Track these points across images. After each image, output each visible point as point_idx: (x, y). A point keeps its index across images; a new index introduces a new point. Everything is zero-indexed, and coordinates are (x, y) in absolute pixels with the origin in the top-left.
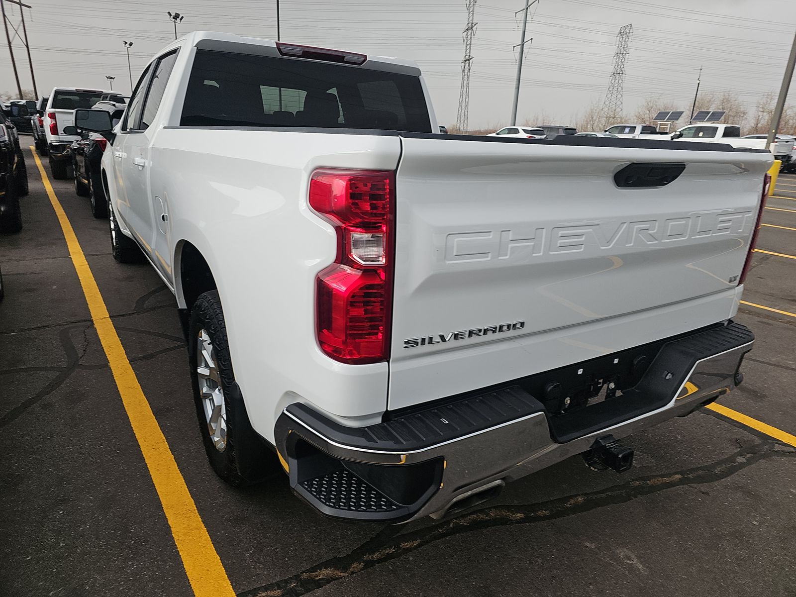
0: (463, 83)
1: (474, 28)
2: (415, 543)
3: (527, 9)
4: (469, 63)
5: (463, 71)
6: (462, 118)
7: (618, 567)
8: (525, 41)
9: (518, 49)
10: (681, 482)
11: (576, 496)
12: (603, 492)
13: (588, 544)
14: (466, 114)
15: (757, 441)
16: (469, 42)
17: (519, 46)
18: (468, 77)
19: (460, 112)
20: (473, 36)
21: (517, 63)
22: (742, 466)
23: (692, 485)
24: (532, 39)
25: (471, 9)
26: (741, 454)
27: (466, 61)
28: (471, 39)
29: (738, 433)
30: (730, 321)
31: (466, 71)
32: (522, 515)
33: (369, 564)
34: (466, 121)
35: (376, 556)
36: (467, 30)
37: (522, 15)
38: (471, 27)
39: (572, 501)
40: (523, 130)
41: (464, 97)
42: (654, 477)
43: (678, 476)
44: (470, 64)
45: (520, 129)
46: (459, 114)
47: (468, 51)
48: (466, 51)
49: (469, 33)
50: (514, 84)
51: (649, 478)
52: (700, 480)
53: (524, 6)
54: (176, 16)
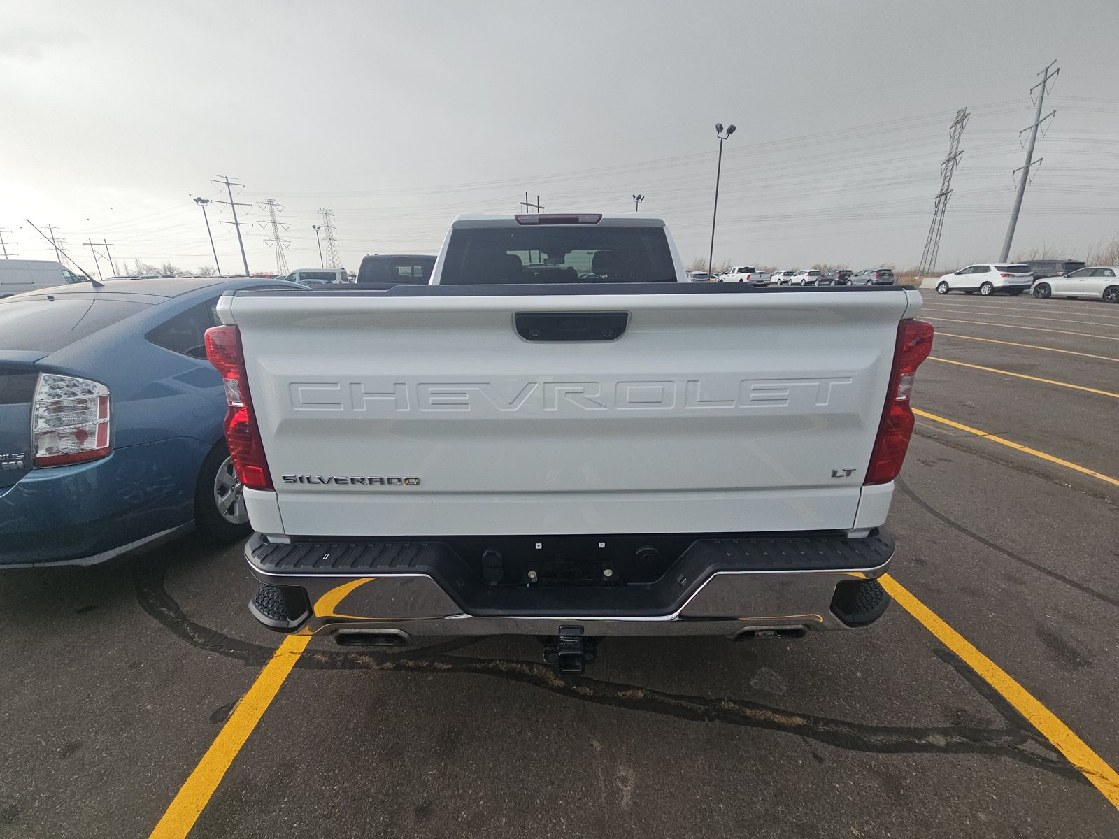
0: (934, 221)
1: (958, 158)
2: (445, 667)
3: (1037, 126)
4: (946, 197)
5: (937, 207)
6: (929, 259)
7: (602, 783)
8: (1032, 162)
9: (1020, 174)
10: (797, 729)
11: (638, 688)
12: (676, 697)
13: (596, 744)
14: (935, 254)
15: (1000, 723)
16: (949, 174)
17: (1023, 170)
18: (943, 212)
19: (926, 252)
20: (955, 167)
21: (1017, 190)
22: (931, 748)
23: (809, 739)
24: (1042, 159)
25: (956, 137)
26: (944, 732)
27: (941, 195)
28: (952, 169)
29: (974, 704)
30: (874, 532)
31: (941, 206)
32: (563, 683)
33: (399, 667)
34: (933, 262)
35: (411, 663)
36: (948, 161)
37: (1030, 133)
38: (953, 158)
39: (629, 693)
40: (995, 267)
41: (935, 235)
42: (762, 707)
43: (798, 720)
44: (948, 198)
45: (991, 266)
46: (925, 254)
47: (946, 184)
48: (943, 185)
49: (951, 163)
50: (1010, 214)
51: (752, 706)
52: (833, 739)
53: (1033, 123)
54: (639, 197)
